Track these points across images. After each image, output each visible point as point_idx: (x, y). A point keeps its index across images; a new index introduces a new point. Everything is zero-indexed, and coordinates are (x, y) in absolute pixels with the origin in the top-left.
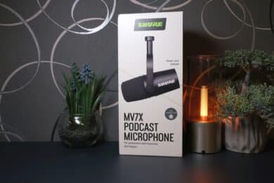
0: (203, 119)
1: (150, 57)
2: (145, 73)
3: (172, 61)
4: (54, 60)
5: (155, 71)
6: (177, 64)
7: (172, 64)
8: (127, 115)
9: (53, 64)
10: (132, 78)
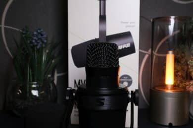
0: (169, 88)
1: (103, 18)
2: (97, 37)
3: (127, 23)
4: (5, 24)
5: (108, 34)
6: (133, 26)
7: (127, 26)
8: (77, 82)
9: (5, 28)
10: (83, 42)
